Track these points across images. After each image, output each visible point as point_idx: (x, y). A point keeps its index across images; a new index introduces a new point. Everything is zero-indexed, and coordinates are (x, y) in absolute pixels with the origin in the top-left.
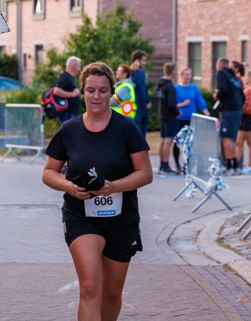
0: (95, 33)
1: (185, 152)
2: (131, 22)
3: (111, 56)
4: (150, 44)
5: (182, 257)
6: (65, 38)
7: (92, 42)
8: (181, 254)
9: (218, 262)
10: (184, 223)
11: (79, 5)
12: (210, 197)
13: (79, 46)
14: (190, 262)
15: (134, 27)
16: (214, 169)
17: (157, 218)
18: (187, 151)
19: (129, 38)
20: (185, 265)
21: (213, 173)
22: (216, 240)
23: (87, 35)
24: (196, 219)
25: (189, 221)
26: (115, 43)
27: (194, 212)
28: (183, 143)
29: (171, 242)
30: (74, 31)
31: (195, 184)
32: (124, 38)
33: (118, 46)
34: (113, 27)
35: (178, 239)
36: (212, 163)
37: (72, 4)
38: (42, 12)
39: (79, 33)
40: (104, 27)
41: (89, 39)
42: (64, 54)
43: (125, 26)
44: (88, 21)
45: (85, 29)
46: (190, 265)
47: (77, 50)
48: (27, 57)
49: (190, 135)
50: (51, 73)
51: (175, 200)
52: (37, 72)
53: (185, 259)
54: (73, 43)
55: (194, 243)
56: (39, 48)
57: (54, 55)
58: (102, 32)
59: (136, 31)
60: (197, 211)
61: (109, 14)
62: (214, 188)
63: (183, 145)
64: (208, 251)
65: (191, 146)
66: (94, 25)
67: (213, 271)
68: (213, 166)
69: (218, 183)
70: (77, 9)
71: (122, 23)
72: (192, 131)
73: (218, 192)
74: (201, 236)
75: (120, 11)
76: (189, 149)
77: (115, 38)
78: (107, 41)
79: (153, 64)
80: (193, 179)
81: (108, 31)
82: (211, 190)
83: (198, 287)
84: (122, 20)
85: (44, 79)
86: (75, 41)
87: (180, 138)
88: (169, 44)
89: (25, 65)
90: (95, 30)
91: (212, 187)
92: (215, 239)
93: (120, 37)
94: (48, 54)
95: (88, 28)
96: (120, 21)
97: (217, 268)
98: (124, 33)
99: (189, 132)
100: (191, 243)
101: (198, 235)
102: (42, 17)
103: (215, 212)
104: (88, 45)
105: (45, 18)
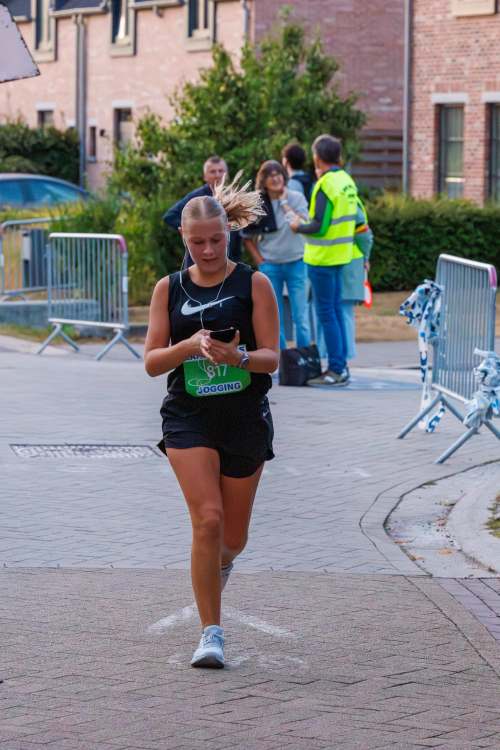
0: (240, 84)
1: (423, 335)
2: (314, 61)
3: (272, 132)
4: (355, 108)
5: (414, 559)
6: (175, 94)
7: (231, 102)
8: (412, 552)
9: (491, 570)
10: (420, 487)
11: (206, 26)
12: (475, 432)
13: (204, 112)
14: (431, 571)
15: (321, 72)
16: (485, 373)
17: (364, 475)
18: (428, 333)
19: (311, 95)
20: (418, 577)
21: (483, 379)
22: (487, 524)
23: (222, 89)
24: (446, 477)
25: (431, 483)
26: (280, 105)
27: (442, 462)
28: (418, 315)
29: (391, 525)
30: (195, 80)
31: (445, 403)
32: (301, 94)
33: (288, 111)
34: (277, 71)
35: (406, 520)
36: (480, 359)
37: (193, 25)
38: (130, 39)
39: (205, 84)
40: (258, 71)
41: (226, 96)
42: (173, 128)
43: (303, 70)
44: (224, 59)
45: (219, 76)
46: (431, 576)
47: (201, 119)
48: (98, 133)
49: (434, 301)
50: (146, 169)
51: (402, 437)
52: (117, 166)
53: (420, 562)
54: (193, 106)
55: (440, 528)
56: (122, 115)
57: (153, 129)
58: (254, 82)
59: (325, 79)
60: (447, 462)
61: (268, 45)
62: (485, 412)
63: (420, 320)
64: (470, 547)
65: (438, 323)
66: (237, 67)
67: (479, 588)
68: (482, 366)
69: (493, 400)
70: (202, 33)
71: (295, 64)
72: (438, 290)
73: (494, 421)
74: (455, 514)
75: (292, 38)
76: (433, 329)
77: (281, 95)
78: (265, 102)
79: (362, 150)
80: (441, 393)
81: (267, 80)
82: (479, 417)
83: (446, 622)
84: (296, 56)
85: (131, 181)
86: (197, 100)
87: (413, 306)
88: (396, 109)
89: (94, 152)
90: (239, 78)
91: (480, 410)
92: (487, 520)
93: (291, 92)
94: (141, 127)
95: (225, 74)
96: (292, 59)
97: (488, 582)
98: (300, 83)
99: (434, 295)
100: (433, 529)
101: (449, 511)
102: (130, 51)
103: (486, 463)
104: (224, 109)
105: (135, 52)
